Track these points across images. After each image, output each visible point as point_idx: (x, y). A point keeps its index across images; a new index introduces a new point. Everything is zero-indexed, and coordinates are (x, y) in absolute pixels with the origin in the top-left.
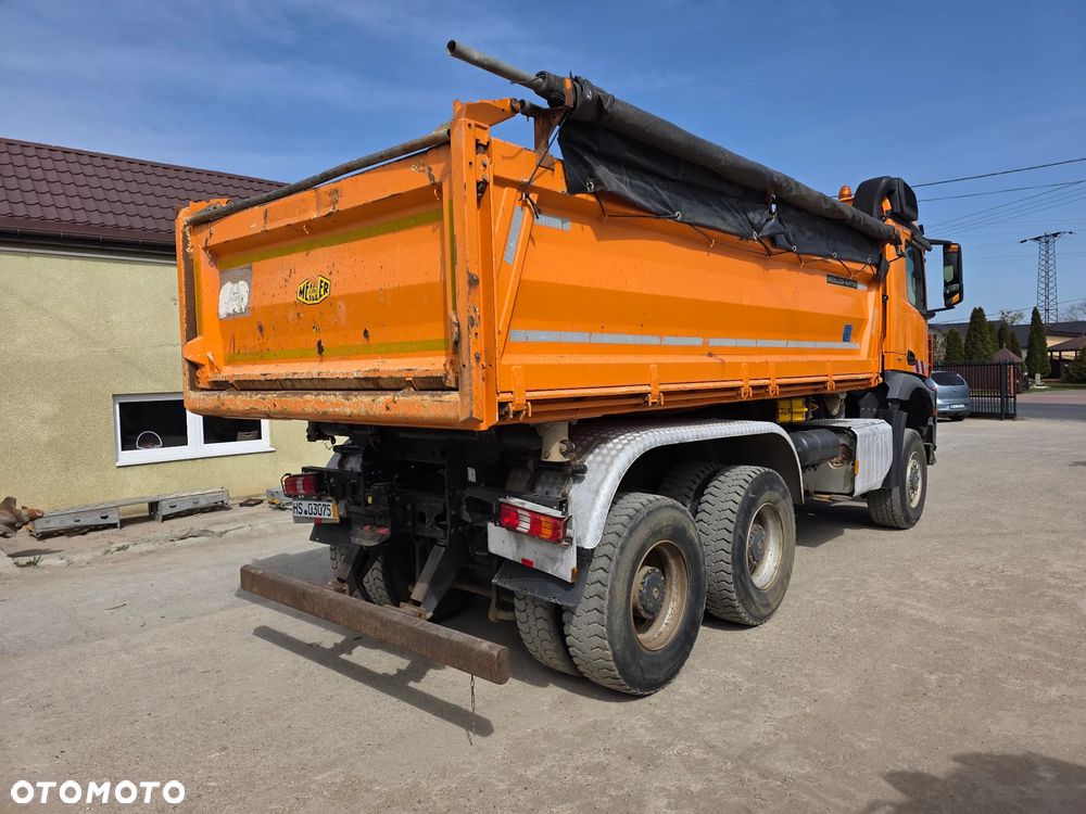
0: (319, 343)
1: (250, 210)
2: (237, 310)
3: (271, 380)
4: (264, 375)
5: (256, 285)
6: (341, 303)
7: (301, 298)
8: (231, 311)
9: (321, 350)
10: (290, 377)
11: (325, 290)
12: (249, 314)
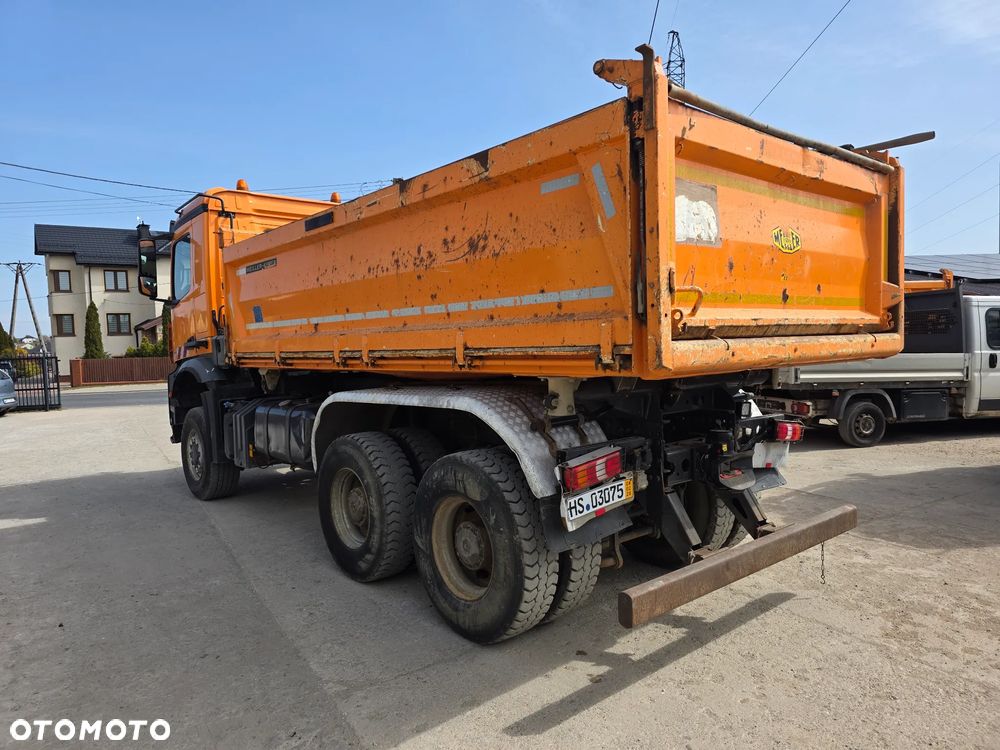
0: (785, 291)
1: (746, 128)
2: (705, 237)
3: (762, 326)
4: (755, 320)
5: (724, 213)
6: (808, 258)
7: (777, 244)
8: (694, 235)
9: (785, 297)
10: (781, 323)
11: (797, 243)
12: (720, 245)
